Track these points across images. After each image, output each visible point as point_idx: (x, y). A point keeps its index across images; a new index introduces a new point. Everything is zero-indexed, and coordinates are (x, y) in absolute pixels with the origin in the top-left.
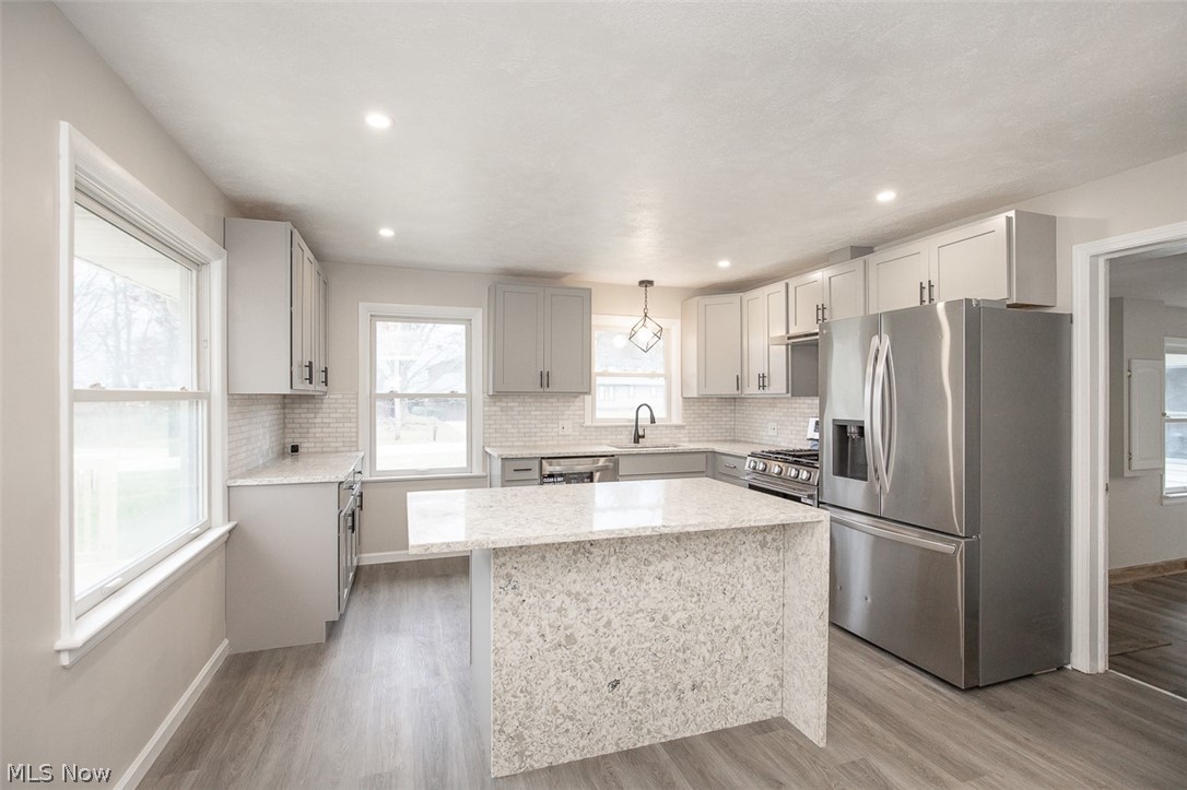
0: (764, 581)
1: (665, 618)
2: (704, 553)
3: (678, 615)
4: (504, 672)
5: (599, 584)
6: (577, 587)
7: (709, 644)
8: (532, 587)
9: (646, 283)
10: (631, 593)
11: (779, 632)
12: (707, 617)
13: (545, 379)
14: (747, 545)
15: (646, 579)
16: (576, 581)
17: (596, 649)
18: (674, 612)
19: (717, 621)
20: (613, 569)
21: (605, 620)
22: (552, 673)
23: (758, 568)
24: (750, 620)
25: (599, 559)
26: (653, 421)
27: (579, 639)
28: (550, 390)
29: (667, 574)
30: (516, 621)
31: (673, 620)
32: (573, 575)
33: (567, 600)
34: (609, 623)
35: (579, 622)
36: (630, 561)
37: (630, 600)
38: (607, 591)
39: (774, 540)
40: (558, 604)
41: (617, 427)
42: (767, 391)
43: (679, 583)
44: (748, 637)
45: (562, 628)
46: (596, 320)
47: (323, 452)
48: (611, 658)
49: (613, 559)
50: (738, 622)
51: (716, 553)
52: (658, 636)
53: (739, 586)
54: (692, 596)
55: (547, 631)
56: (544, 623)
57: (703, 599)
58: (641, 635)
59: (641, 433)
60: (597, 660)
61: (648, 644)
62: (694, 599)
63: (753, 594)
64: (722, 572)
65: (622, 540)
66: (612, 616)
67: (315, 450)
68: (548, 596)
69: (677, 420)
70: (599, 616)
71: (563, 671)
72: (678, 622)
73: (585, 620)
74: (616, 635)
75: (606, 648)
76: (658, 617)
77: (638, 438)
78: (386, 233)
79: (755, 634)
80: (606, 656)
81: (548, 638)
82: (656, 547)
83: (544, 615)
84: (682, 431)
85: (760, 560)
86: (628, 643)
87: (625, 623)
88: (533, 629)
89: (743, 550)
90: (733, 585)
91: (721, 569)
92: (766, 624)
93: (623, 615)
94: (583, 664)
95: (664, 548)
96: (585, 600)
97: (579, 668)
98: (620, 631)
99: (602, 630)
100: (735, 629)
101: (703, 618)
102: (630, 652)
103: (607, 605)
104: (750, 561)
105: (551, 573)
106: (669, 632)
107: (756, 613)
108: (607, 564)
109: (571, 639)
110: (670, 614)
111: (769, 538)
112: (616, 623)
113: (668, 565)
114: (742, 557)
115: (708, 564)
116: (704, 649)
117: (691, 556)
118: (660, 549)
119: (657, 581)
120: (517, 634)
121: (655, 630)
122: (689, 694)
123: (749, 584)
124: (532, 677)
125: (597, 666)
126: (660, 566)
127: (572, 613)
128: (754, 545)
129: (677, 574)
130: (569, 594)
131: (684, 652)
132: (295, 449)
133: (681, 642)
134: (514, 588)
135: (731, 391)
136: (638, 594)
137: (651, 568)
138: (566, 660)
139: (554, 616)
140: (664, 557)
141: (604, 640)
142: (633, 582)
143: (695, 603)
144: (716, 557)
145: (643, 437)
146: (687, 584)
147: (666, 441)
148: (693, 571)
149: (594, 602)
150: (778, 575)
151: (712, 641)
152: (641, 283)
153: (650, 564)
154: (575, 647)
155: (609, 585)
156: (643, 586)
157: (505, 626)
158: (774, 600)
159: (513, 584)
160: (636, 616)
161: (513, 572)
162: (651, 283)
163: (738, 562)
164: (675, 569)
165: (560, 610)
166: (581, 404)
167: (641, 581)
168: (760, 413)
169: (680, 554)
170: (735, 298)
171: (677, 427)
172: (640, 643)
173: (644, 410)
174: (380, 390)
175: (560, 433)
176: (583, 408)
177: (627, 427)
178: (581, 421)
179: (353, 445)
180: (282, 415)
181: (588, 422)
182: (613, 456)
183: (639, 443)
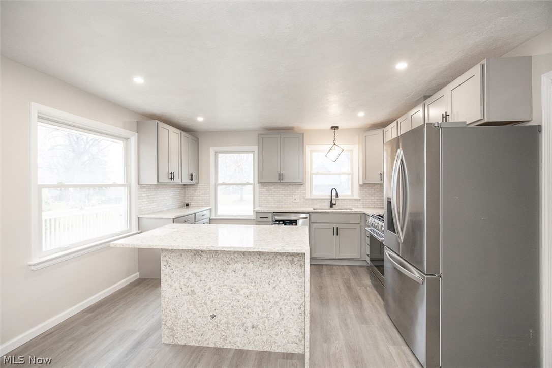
0: (293, 281)
1: (238, 291)
2: (258, 263)
3: (244, 290)
4: (166, 300)
5: (205, 270)
6: (196, 270)
7: (261, 308)
8: (176, 267)
9: (334, 128)
10: (220, 276)
11: (303, 309)
12: (260, 294)
13: (281, 176)
14: (282, 262)
15: (228, 271)
16: (195, 266)
17: (204, 299)
18: (242, 289)
19: (265, 296)
20: (212, 264)
21: (208, 286)
22: (185, 305)
23: (289, 274)
24: (284, 300)
25: (205, 259)
26: (337, 196)
27: (197, 293)
28: (283, 181)
29: (239, 270)
30: (170, 280)
31: (242, 292)
32: (194, 264)
33: (192, 275)
34: (210, 288)
35: (197, 285)
36: (220, 261)
37: (220, 279)
38: (209, 274)
39: (298, 260)
40: (188, 276)
41: (322, 199)
43: (245, 275)
44: (283, 308)
45: (189, 286)
46: (308, 148)
47: (197, 206)
48: (211, 304)
49: (212, 260)
50: (277, 300)
51: (264, 263)
52: (234, 299)
53: (278, 282)
54: (251, 283)
55: (183, 287)
56: (182, 283)
57: (258, 285)
58: (226, 297)
59: (334, 202)
60: (206, 304)
61: (229, 302)
62: (253, 284)
63: (287, 287)
64: (268, 273)
65: (216, 252)
66: (212, 286)
67: (194, 205)
68: (183, 272)
69: (356, 196)
70: (206, 284)
71: (190, 305)
72: (244, 293)
73: (199, 285)
74: (213, 294)
75: (209, 299)
76: (234, 290)
77: (332, 205)
78: (200, 119)
79: (288, 308)
80: (209, 303)
81: (184, 290)
82: (233, 257)
83: (182, 280)
84: (359, 202)
85: (290, 270)
86: (219, 299)
87: (218, 290)
88: (177, 285)
89: (280, 264)
90: (274, 281)
91: (268, 271)
92: (294, 304)
93: (217, 286)
94: (199, 304)
95: (237, 258)
96: (199, 276)
97: (197, 305)
98: (216, 293)
99: (207, 291)
100: (276, 303)
101: (258, 294)
102: (220, 303)
103: (209, 280)
104: (284, 270)
105: (184, 262)
106: (239, 298)
107: (288, 297)
108: (209, 261)
109: (193, 292)
110: (240, 289)
111: (296, 259)
112: (214, 288)
113: (239, 266)
114: (279, 267)
115: (260, 268)
116: (258, 309)
117: (251, 263)
118: (235, 258)
119: (233, 272)
120: (171, 286)
121: (232, 295)
122: (250, 330)
123: (284, 281)
124: (177, 305)
125: (205, 306)
126: (235, 266)
127: (194, 281)
128: (287, 262)
129: (244, 271)
130: (192, 272)
131: (248, 309)
132: (187, 205)
133: (246, 305)
134: (169, 266)
136: (224, 277)
137: (230, 266)
138: (191, 301)
139: (186, 281)
140: (237, 262)
141: (208, 295)
142: (222, 271)
143: (254, 286)
144: (265, 265)
145: (335, 204)
146: (249, 277)
147: (349, 207)
148: (252, 271)
149: (203, 278)
150: (301, 279)
151: (263, 307)
152: (332, 128)
153: (230, 264)
154: (195, 296)
155: (210, 271)
156: (226, 274)
157: (166, 281)
158: (299, 292)
159: (169, 264)
160: (223, 287)
161: (169, 259)
162: (337, 127)
163: (277, 269)
164: (242, 268)
165: (188, 279)
166: (304, 188)
167: (225, 271)
169: (245, 261)
171: (356, 200)
172: (225, 300)
173: (334, 191)
174: (220, 181)
175: (294, 201)
176: (305, 190)
177: (327, 199)
178: (304, 196)
179: (208, 204)
180: (183, 192)
181: (308, 196)
182: (308, 213)
183: (332, 207)
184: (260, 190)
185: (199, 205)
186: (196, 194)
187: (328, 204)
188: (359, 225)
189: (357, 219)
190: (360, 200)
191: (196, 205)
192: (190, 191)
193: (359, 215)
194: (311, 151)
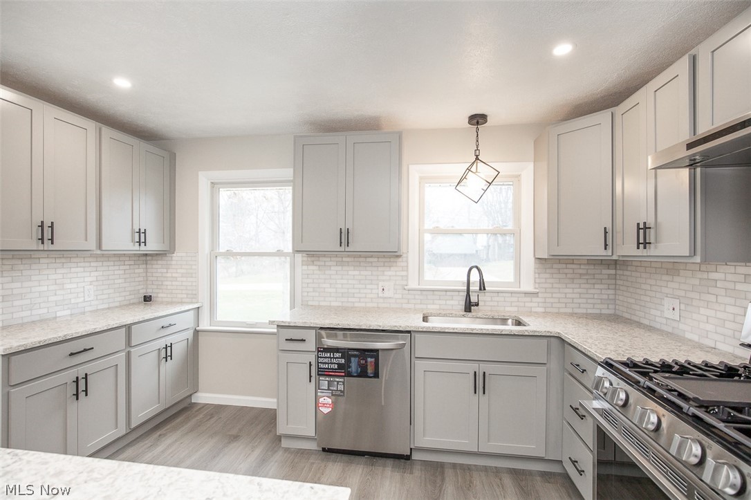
9: (478, 120)
13: (345, 237)
28: (350, 249)
41: (446, 291)
42: (652, 251)
46: (415, 172)
59: (474, 299)
67: (165, 299)
69: (528, 286)
77: (469, 306)
84: (535, 299)
132: (148, 299)
135: (598, 250)
145: (477, 305)
147: (511, 310)
152: (472, 118)
162: (485, 117)
166: (404, 264)
168: (652, 282)
170: (604, 117)
171: (526, 293)
173: (475, 272)
174: (223, 248)
175: (381, 295)
176: (406, 268)
177: (459, 291)
178: (405, 283)
179: (194, 296)
180: (141, 271)
181: (413, 284)
182: (409, 332)
183: (470, 311)
184: (305, 267)
185: (174, 300)
186: (169, 275)
187: (460, 303)
188: (544, 368)
189: (538, 352)
190: (536, 294)
191: (170, 300)
192: (158, 268)
193: (545, 341)
194: (421, 178)
